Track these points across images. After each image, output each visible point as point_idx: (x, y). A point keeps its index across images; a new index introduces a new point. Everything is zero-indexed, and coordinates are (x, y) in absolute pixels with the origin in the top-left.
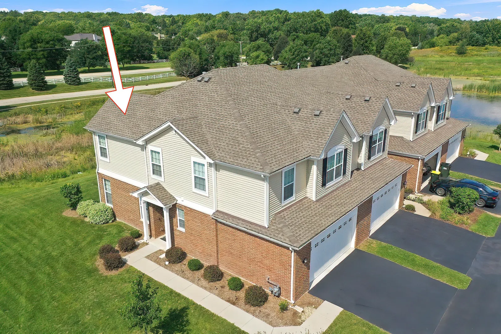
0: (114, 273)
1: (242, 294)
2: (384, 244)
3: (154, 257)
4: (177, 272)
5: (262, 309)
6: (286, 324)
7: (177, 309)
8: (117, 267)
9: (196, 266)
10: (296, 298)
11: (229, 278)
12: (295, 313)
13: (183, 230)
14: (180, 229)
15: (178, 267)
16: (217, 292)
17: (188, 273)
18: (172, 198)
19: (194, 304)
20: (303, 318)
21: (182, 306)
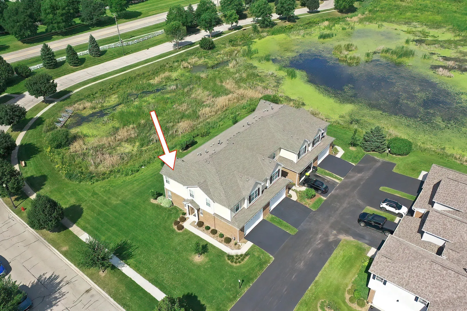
0: (181, 231)
1: (223, 239)
2: (274, 216)
3: (192, 224)
4: (201, 231)
5: (229, 244)
6: (236, 249)
7: (204, 245)
8: (181, 229)
9: (208, 228)
10: (240, 240)
11: (219, 233)
12: (239, 245)
13: (202, 216)
14: (201, 215)
15: (201, 228)
16: (215, 238)
17: (206, 231)
18: (198, 206)
19: (209, 243)
20: (241, 247)
21: (206, 244)
